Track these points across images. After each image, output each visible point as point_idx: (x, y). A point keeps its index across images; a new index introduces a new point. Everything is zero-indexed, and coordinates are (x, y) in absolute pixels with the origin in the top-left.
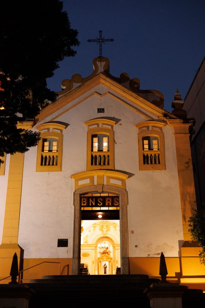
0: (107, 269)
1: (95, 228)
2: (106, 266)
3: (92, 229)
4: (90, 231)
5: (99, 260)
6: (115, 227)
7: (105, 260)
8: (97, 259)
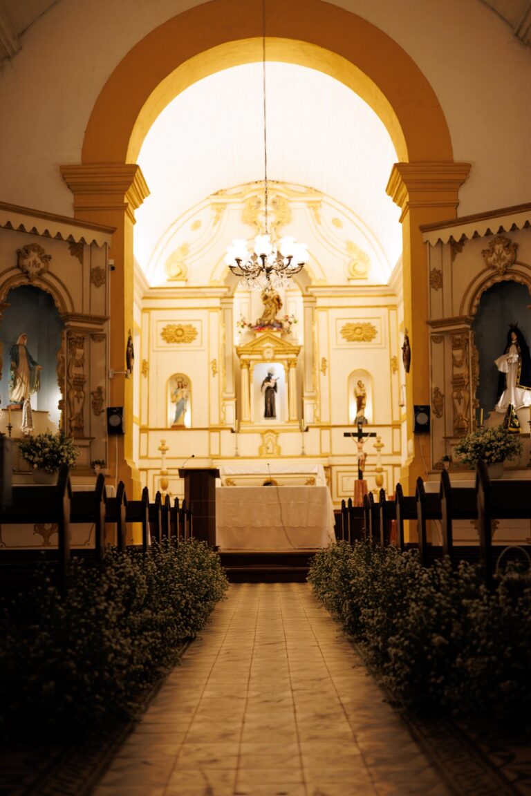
0: (279, 398)
1: (219, 210)
2: (271, 384)
3: (206, 215)
4: (197, 226)
5: (239, 355)
6: (314, 206)
7: (269, 355)
8: (231, 351)
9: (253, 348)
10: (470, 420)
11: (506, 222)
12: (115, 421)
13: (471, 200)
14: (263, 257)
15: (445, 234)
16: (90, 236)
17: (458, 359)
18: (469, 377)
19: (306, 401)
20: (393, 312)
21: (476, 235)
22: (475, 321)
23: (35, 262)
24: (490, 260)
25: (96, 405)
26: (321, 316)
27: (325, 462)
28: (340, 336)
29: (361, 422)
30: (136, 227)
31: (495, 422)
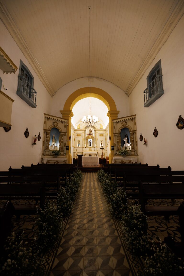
7: (90, 138)
8: (85, 137)
9: (88, 137)
10: (120, 148)
11: (125, 119)
12: (67, 148)
13: (119, 116)
14: (89, 119)
15: (116, 121)
16: (64, 120)
17: (118, 139)
18: (119, 142)
19: (95, 144)
21: (121, 121)
22: (120, 133)
23: (56, 124)
24: (123, 124)
25: (65, 145)
26: (97, 133)
27: (97, 152)
28: (99, 136)
29: (102, 147)
30: (71, 120)
31: (124, 149)
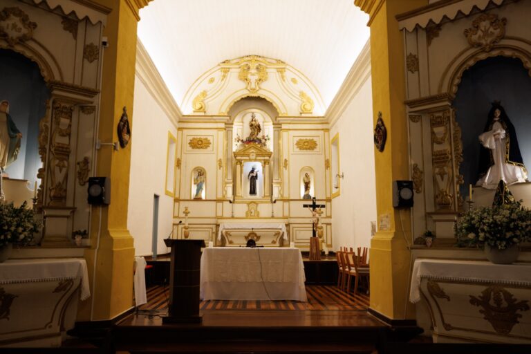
0: (258, 183)
1: (225, 72)
2: (254, 175)
3: (218, 75)
4: (212, 81)
5: (235, 157)
6: (281, 71)
7: (253, 157)
8: (231, 155)
9: (244, 153)
10: (454, 195)
12: (96, 190)
15: (423, 20)
16: (82, 11)
17: (439, 136)
18: (451, 154)
19: (274, 185)
20: (326, 133)
21: (459, 14)
22: (456, 99)
23: (14, 26)
26: (284, 135)
27: (286, 221)
28: (295, 146)
29: (307, 197)
